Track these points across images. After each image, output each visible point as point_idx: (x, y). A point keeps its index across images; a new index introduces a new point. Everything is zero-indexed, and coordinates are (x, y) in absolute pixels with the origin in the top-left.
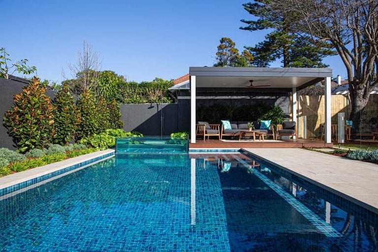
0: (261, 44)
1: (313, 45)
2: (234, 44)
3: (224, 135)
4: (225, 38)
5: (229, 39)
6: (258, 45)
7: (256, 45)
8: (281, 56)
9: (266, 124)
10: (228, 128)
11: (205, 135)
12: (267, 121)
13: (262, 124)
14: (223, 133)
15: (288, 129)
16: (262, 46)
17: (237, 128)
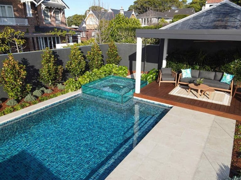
9: (227, 78)
10: (186, 77)
11: (160, 82)
12: (230, 75)
13: (224, 77)
14: (180, 81)
17: (198, 77)
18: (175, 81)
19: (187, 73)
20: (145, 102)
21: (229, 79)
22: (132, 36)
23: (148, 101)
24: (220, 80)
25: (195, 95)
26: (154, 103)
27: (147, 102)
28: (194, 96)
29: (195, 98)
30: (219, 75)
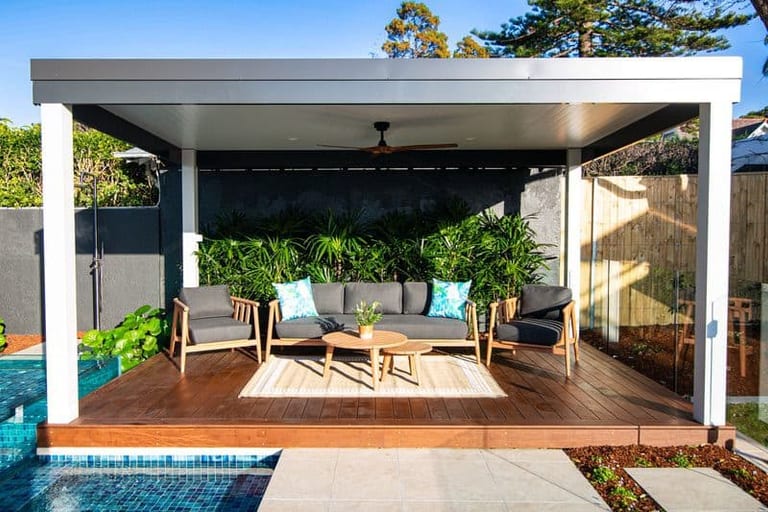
0: (517, 23)
1: (659, 25)
2: (437, 21)
3: (277, 342)
4: (412, 4)
5: (421, 6)
6: (510, 24)
7: (504, 27)
9: (449, 296)
10: (300, 314)
11: (185, 349)
12: (457, 284)
13: (437, 294)
14: (275, 336)
15: (540, 315)
16: (521, 27)
17: (341, 310)
18: (253, 337)
19: (298, 295)
20: (112, 465)
21: (457, 297)
22: (21, 174)
23: (134, 453)
24: (425, 312)
25: (357, 378)
26: (169, 462)
27: (127, 463)
28: (356, 384)
29: (365, 393)
30: (417, 290)
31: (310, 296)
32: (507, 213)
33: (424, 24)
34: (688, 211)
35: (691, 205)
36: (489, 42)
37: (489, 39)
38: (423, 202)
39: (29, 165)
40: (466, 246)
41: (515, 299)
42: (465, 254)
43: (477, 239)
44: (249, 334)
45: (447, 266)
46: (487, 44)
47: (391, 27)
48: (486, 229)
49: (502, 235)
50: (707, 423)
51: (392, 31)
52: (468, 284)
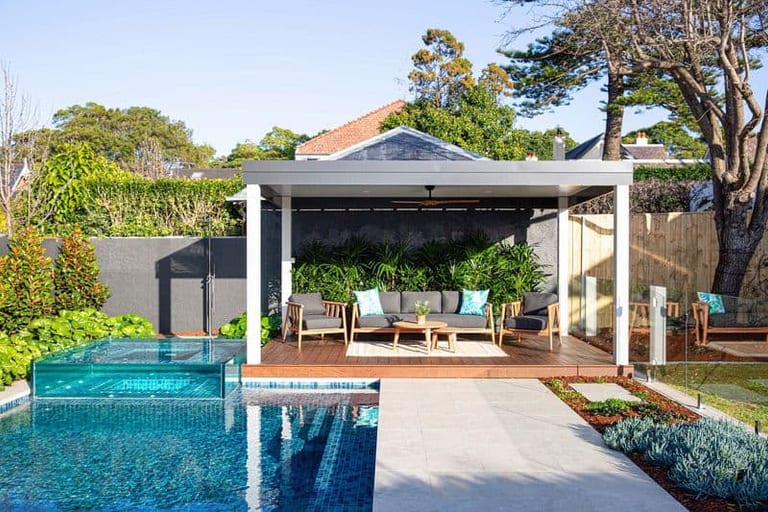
0: (544, 43)
2: (461, 47)
3: (358, 330)
4: (437, 31)
5: (446, 33)
6: (536, 44)
7: (530, 46)
8: (601, 72)
9: (474, 300)
10: (372, 312)
11: (302, 332)
12: (479, 292)
13: (465, 299)
14: (357, 326)
15: (535, 313)
16: (547, 47)
17: (399, 311)
18: (342, 327)
19: (371, 299)
20: (283, 387)
21: (479, 300)
24: (458, 311)
26: (316, 386)
27: (292, 387)
29: (422, 355)
30: (452, 297)
31: (378, 300)
32: (516, 243)
33: (449, 50)
34: (654, 241)
35: (655, 236)
36: (515, 60)
37: (514, 57)
38: (454, 234)
39: (159, 205)
40: (486, 266)
41: (519, 303)
42: (486, 273)
43: (494, 262)
44: (340, 325)
45: (473, 281)
46: (513, 62)
47: (417, 56)
48: (501, 254)
49: (513, 258)
50: (618, 364)
51: (418, 61)
52: (487, 292)
